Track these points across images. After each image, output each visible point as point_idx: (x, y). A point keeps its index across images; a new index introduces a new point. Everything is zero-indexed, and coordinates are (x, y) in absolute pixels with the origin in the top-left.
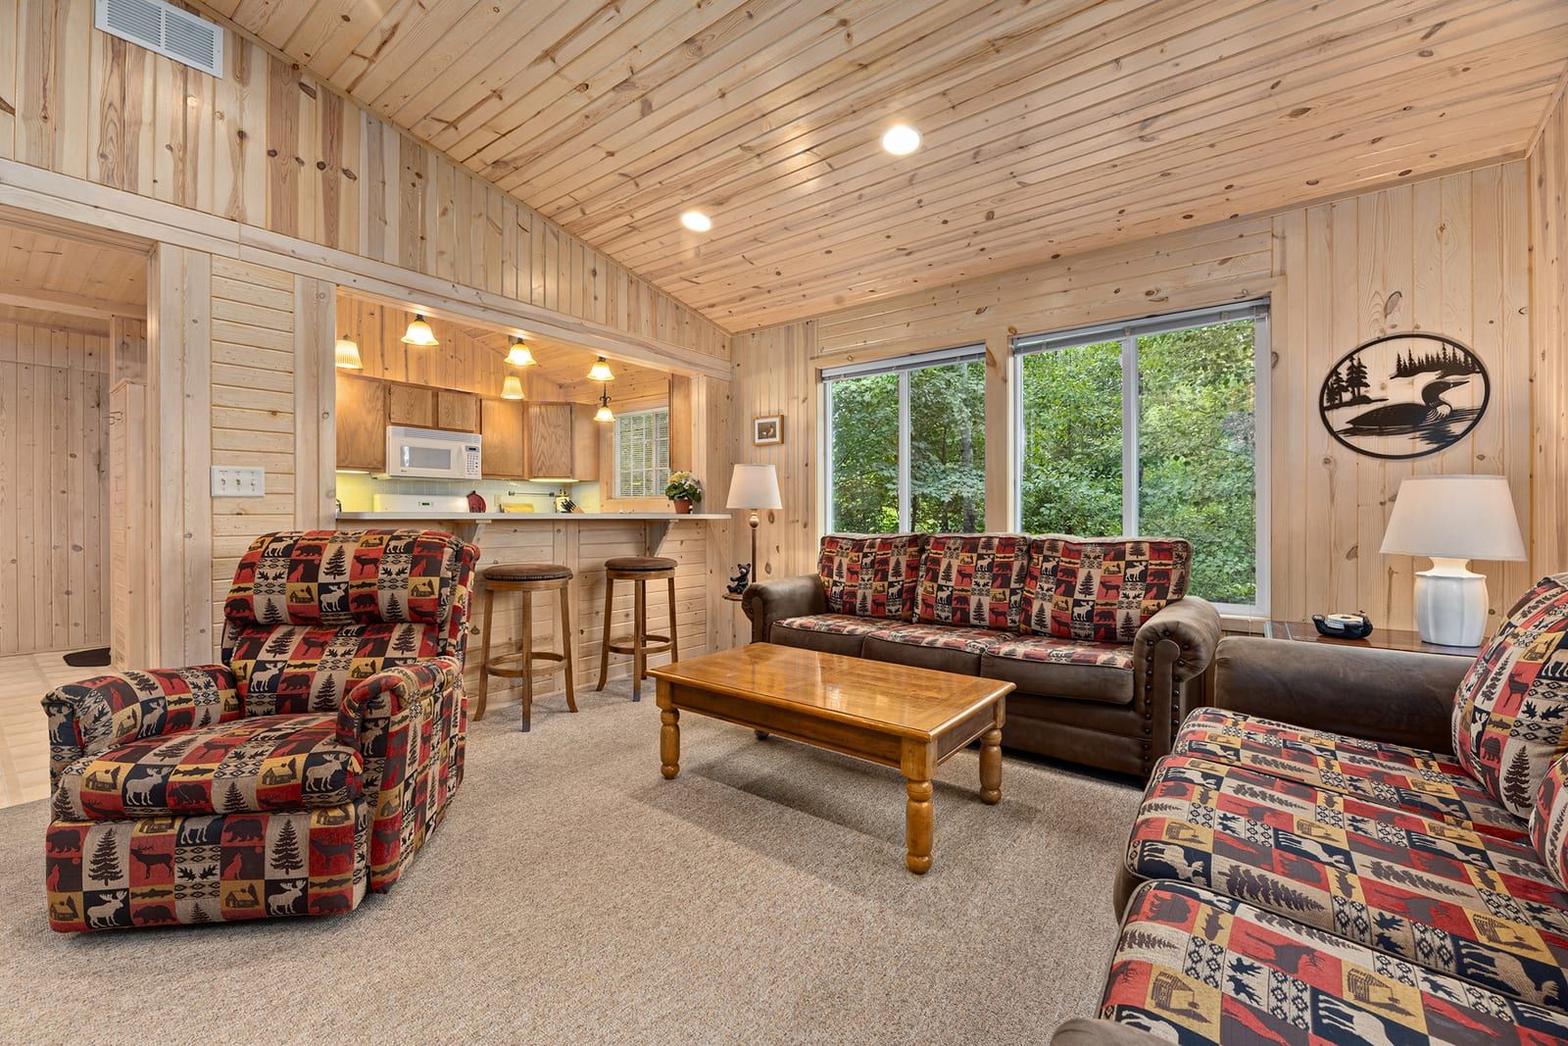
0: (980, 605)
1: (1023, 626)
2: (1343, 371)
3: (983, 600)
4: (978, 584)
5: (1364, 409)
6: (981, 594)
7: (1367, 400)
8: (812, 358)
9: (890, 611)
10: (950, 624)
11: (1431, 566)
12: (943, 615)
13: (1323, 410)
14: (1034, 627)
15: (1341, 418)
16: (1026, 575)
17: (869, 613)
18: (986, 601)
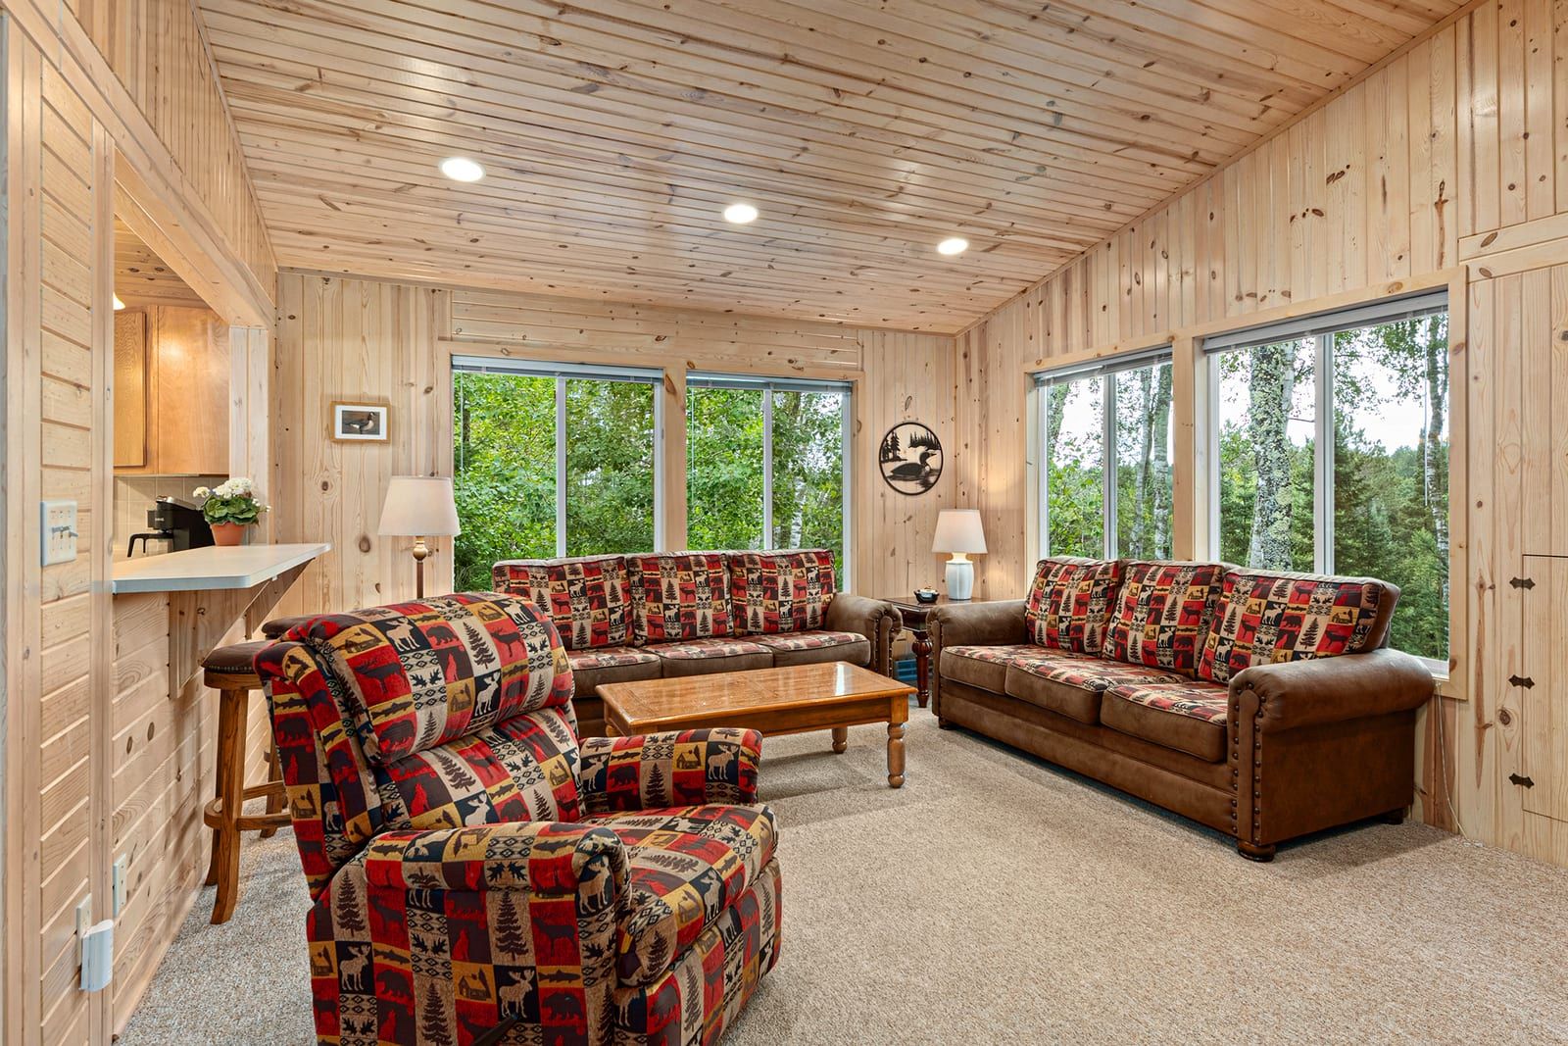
0: (704, 618)
1: (740, 630)
2: (889, 438)
3: (706, 613)
4: (701, 599)
5: (898, 464)
6: (704, 608)
7: (899, 459)
8: (442, 339)
9: (613, 638)
10: (679, 640)
11: (951, 558)
12: (673, 632)
13: (881, 462)
14: (750, 628)
15: (889, 467)
16: (736, 586)
17: (588, 645)
18: (709, 613)
